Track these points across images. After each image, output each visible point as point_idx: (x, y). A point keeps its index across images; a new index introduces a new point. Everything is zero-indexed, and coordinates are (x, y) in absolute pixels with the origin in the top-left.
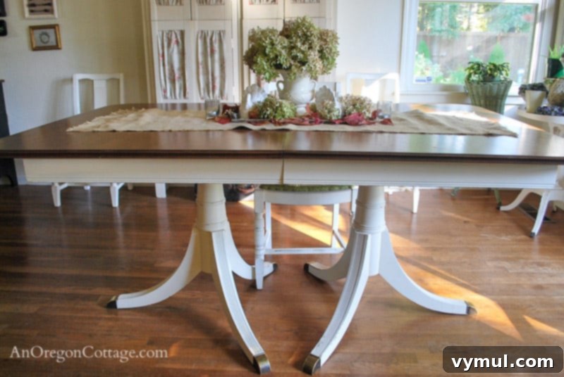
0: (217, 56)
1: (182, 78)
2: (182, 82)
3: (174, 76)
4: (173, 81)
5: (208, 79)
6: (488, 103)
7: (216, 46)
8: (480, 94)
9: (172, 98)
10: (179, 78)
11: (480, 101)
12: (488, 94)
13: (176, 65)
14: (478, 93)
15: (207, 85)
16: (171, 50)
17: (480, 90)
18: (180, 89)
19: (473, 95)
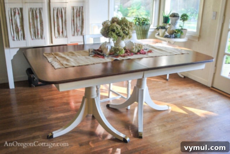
0: (39, 20)
1: (22, 30)
2: (22, 32)
3: (18, 30)
4: (18, 32)
5: (35, 30)
6: (143, 33)
7: (38, 15)
8: (141, 30)
9: (17, 40)
10: (21, 30)
11: (140, 32)
12: (144, 30)
13: (19, 24)
14: (140, 30)
15: (35, 33)
16: (16, 17)
17: (141, 28)
18: (21, 35)
19: (138, 30)
